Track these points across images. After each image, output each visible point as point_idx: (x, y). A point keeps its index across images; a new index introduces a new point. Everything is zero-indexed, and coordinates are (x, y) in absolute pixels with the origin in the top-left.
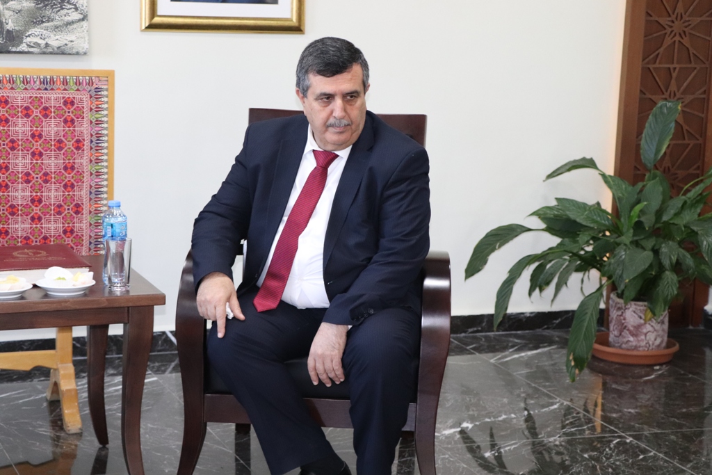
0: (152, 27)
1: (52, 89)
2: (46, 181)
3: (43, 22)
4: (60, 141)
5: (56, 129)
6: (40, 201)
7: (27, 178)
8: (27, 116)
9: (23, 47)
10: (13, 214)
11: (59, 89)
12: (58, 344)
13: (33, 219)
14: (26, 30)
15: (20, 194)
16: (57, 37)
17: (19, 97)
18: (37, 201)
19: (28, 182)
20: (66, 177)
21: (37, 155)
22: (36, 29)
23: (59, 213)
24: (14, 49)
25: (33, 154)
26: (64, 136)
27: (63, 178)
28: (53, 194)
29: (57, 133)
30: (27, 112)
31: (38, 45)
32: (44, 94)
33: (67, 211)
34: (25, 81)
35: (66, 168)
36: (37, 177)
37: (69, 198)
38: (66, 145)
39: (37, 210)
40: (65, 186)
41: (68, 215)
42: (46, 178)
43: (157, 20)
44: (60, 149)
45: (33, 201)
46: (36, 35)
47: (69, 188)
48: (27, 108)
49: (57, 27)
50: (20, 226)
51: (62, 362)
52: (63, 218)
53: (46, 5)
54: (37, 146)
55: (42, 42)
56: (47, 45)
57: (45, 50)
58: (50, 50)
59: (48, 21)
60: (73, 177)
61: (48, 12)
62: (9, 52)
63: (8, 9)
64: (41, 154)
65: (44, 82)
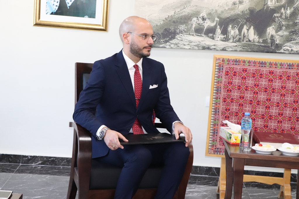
1: (292, 69)
2: (285, 107)
3: (291, 41)
4: (293, 90)
5: (292, 85)
6: (282, 115)
7: (278, 105)
8: (281, 79)
9: (282, 51)
10: (270, 119)
11: (295, 68)
12: (285, 176)
13: (278, 122)
14: (284, 44)
15: (274, 111)
16: (296, 47)
17: (278, 71)
18: (281, 114)
19: (278, 106)
20: (294, 106)
21: (283, 95)
22: (288, 44)
23: (290, 120)
24: (278, 51)
25: (281, 95)
26: (295, 88)
27: (293, 106)
28: (288, 112)
29: (292, 87)
30: (281, 77)
31: (288, 50)
32: (289, 71)
33: (293, 120)
34: (281, 65)
35: (294, 102)
36: (282, 105)
37: (294, 114)
39: (280, 118)
40: (293, 109)
41: (293, 122)
42: (286, 105)
44: (293, 93)
45: (279, 114)
46: (288, 46)
47: (295, 110)
48: (281, 76)
49: (297, 43)
50: (273, 124)
51: (286, 183)
52: (291, 123)
53: (293, 34)
54: (283, 92)
55: (290, 49)
56: (292, 50)
57: (291, 52)
58: (293, 52)
59: (294, 40)
60: (297, 106)
61: (294, 37)
62: (276, 53)
63: (278, 35)
64: (284, 95)
65: (289, 65)
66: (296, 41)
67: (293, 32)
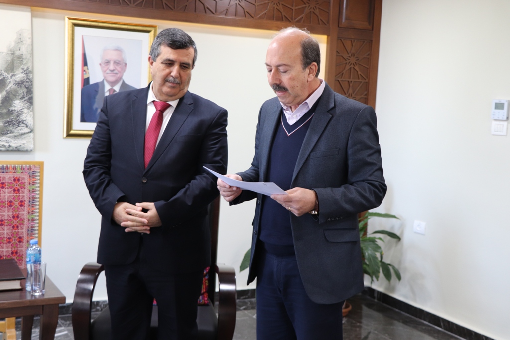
0: (69, 135)
1: (7, 172)
2: (2, 225)
3: (8, 134)
4: (11, 202)
5: (9, 195)
11: (11, 172)
16: (16, 142)
20: (14, 222)
22: (4, 138)
23: (9, 242)
26: (13, 199)
27: (12, 222)
28: (6, 231)
29: (9, 197)
31: (4, 146)
32: (2, 175)
33: (14, 242)
35: (14, 217)
37: (15, 234)
38: (14, 204)
40: (13, 227)
41: (15, 244)
42: (2, 222)
43: (72, 132)
44: (11, 206)
46: (4, 141)
47: (16, 228)
49: (16, 136)
51: (9, 327)
52: (12, 245)
53: (10, 125)
55: (7, 145)
56: (10, 146)
57: (9, 149)
58: (11, 149)
59: (11, 133)
60: (18, 222)
61: (11, 128)
65: (3, 168)
66: (15, 134)
67: (8, 122)
